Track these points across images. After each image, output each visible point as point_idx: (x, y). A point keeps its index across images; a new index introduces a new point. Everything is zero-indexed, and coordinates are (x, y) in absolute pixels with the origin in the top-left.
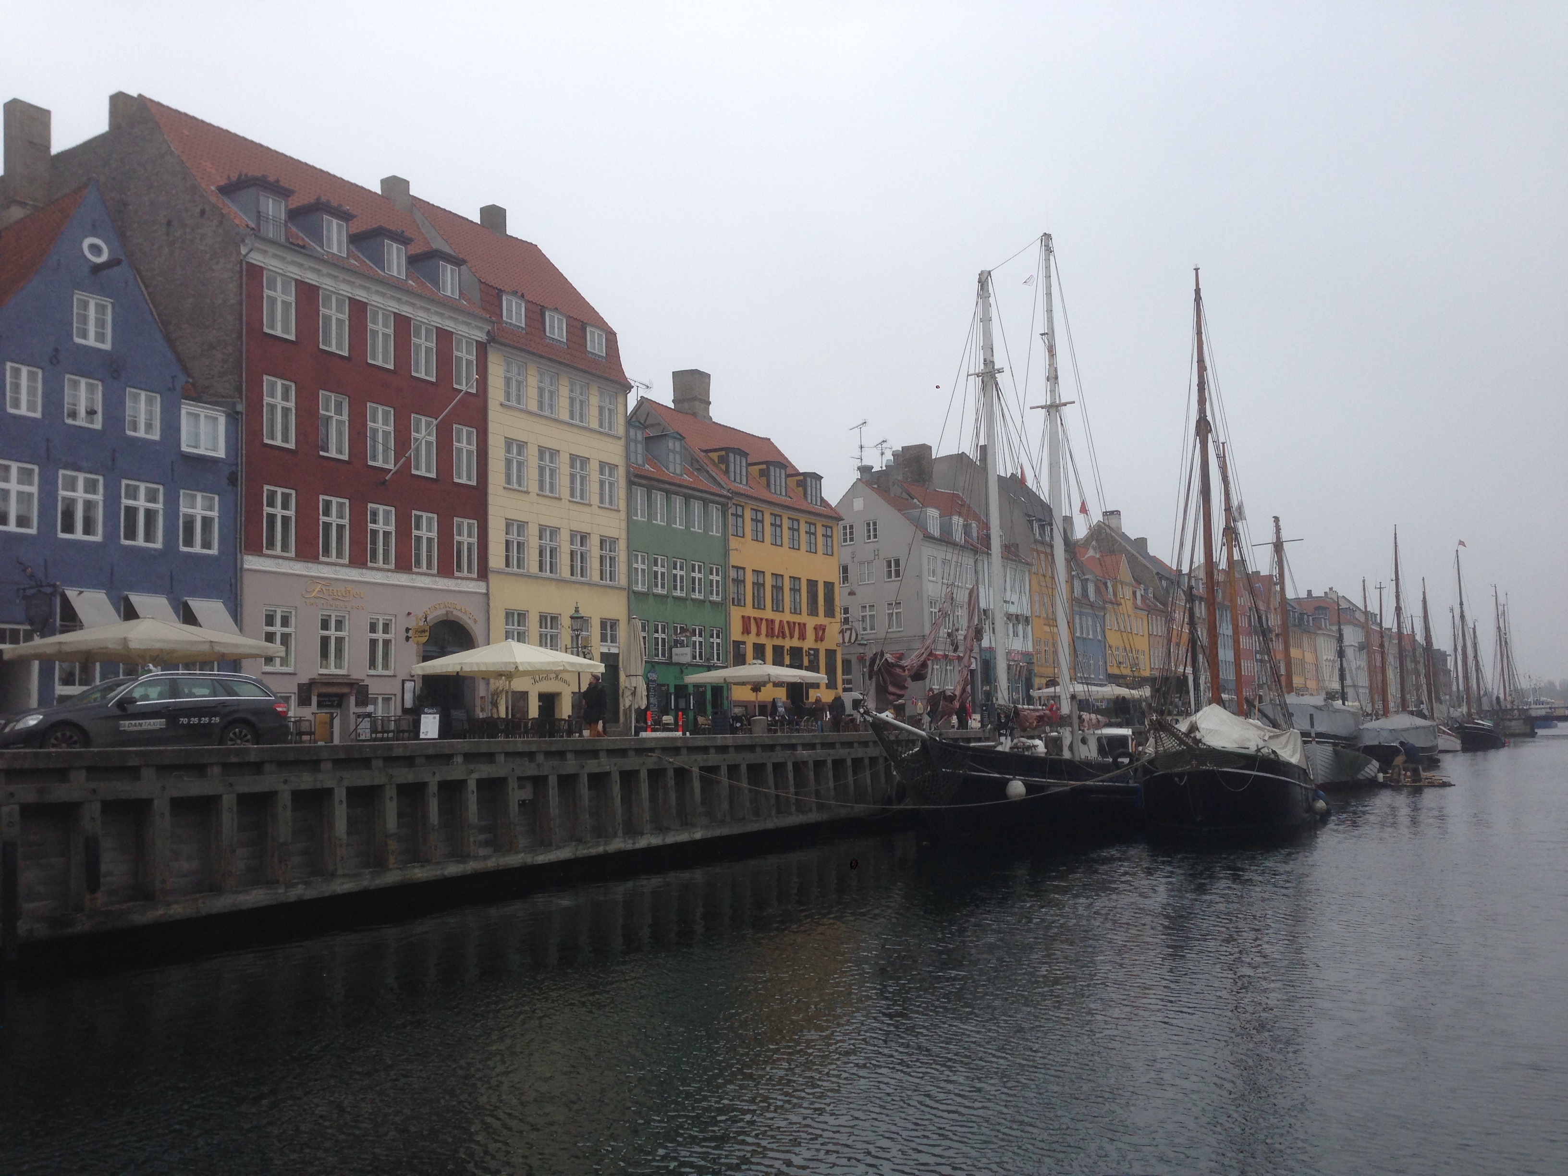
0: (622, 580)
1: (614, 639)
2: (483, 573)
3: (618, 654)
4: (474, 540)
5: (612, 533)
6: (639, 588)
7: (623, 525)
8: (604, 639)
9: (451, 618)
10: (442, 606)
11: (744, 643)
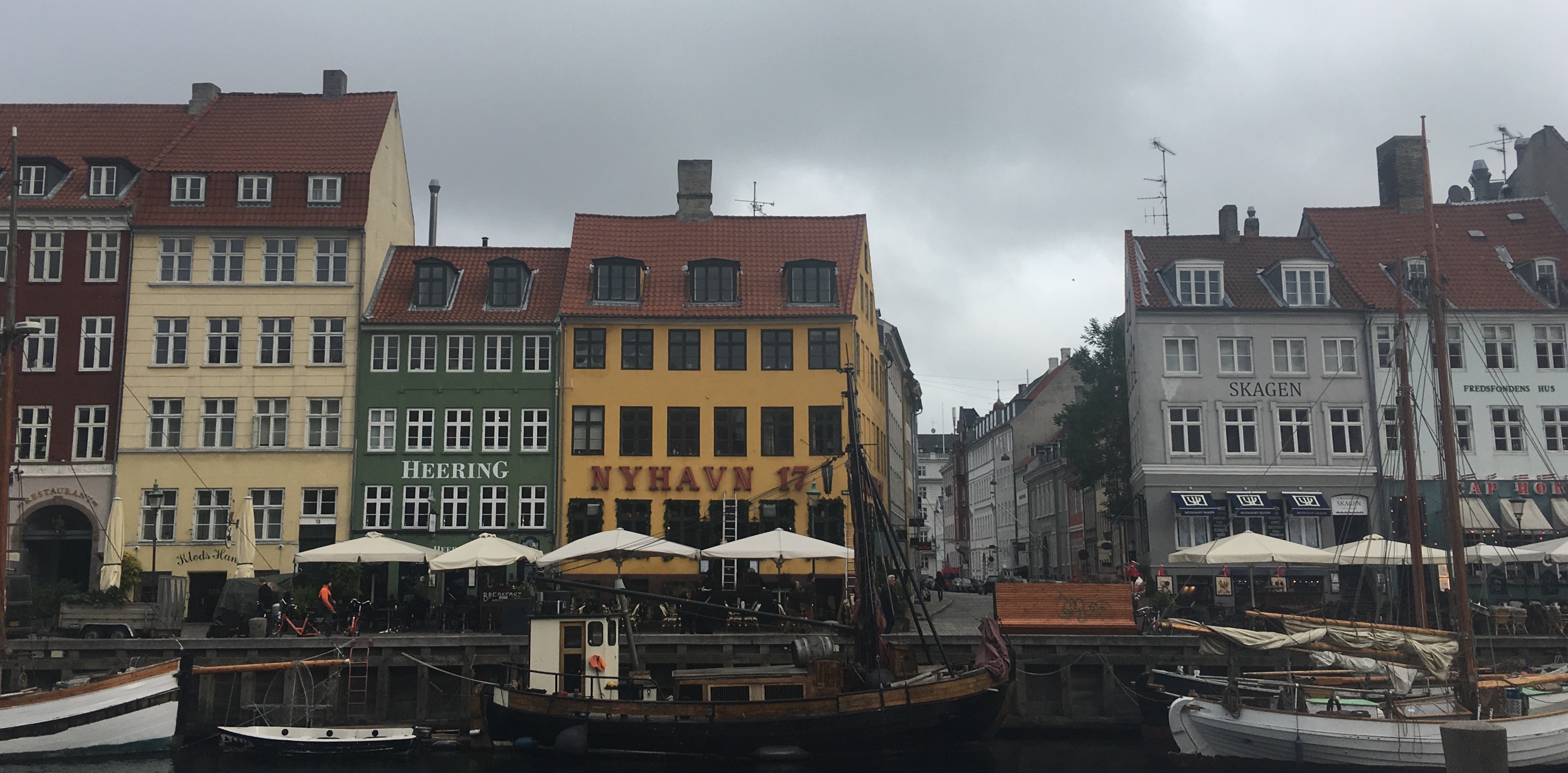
0: (346, 440)
1: (329, 509)
2: (112, 457)
3: (335, 526)
4: (105, 425)
5: (334, 393)
6: (382, 449)
7: (351, 381)
8: (310, 509)
9: (58, 502)
10: (49, 492)
11: (601, 501)
